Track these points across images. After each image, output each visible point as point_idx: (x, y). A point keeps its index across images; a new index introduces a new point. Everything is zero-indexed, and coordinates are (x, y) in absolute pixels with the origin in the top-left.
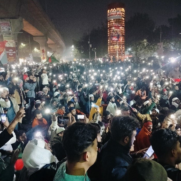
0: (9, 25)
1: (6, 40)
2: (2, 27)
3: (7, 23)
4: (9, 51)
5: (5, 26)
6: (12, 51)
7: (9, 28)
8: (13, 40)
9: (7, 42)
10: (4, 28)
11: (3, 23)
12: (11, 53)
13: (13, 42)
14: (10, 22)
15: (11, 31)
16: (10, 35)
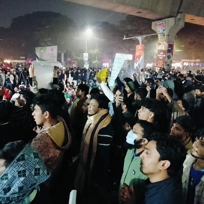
0: (164, 26)
1: (160, 43)
2: (158, 30)
3: (162, 24)
4: (160, 54)
5: (160, 27)
6: (162, 55)
7: (164, 29)
8: (166, 42)
9: (160, 44)
10: (160, 30)
11: (159, 24)
12: (161, 57)
13: (166, 44)
14: (165, 23)
15: (165, 31)
16: (164, 37)
